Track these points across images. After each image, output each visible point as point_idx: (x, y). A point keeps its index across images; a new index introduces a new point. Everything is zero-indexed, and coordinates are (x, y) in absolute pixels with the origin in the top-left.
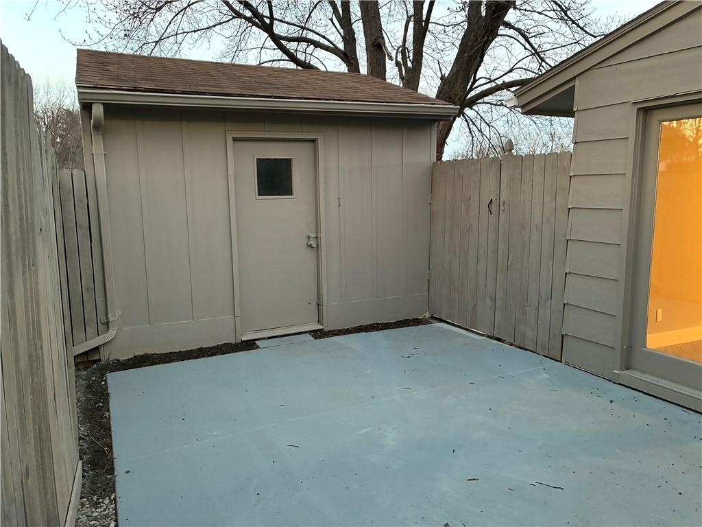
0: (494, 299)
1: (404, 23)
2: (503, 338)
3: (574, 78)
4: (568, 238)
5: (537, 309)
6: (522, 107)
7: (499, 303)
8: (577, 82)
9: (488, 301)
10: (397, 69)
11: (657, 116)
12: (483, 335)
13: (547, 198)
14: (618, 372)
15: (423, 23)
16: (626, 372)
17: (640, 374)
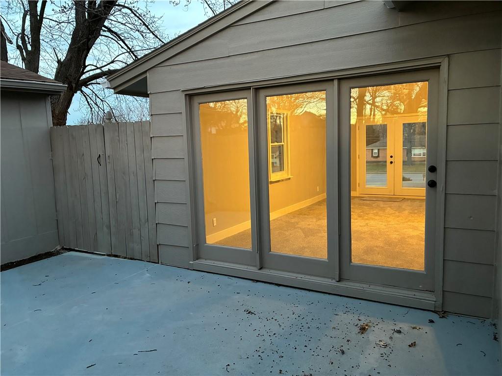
0: (109, 227)
1: (22, 15)
2: (118, 255)
3: (146, 72)
4: (154, 179)
5: (140, 230)
6: (114, 89)
7: (113, 229)
8: (148, 74)
9: (105, 229)
10: (18, 52)
11: (197, 100)
12: (104, 255)
13: (138, 153)
14: (192, 262)
15: (38, 17)
16: (196, 261)
17: (205, 261)
